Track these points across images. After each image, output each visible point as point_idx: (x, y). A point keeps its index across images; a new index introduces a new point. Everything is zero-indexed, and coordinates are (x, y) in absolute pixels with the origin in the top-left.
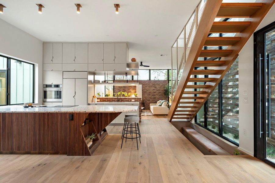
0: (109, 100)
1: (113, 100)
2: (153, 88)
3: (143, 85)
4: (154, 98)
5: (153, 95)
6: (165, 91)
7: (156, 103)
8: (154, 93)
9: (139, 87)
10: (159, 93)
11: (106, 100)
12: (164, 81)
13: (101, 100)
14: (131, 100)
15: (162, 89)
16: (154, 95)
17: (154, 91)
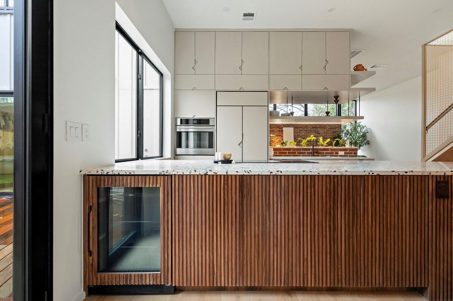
0: (292, 153)
1: (301, 153)
11: (286, 153)
13: (277, 153)
14: (337, 153)
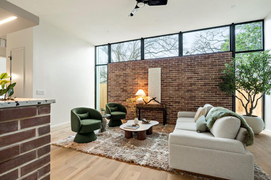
2: (189, 74)
3: (163, 68)
4: (192, 98)
5: (188, 91)
6: (223, 79)
7: (195, 110)
8: (191, 85)
9: (155, 74)
10: (205, 85)
12: (220, 56)
15: (213, 74)
16: (191, 91)
17: (192, 81)
